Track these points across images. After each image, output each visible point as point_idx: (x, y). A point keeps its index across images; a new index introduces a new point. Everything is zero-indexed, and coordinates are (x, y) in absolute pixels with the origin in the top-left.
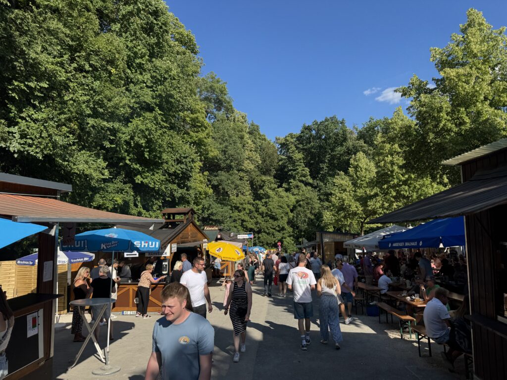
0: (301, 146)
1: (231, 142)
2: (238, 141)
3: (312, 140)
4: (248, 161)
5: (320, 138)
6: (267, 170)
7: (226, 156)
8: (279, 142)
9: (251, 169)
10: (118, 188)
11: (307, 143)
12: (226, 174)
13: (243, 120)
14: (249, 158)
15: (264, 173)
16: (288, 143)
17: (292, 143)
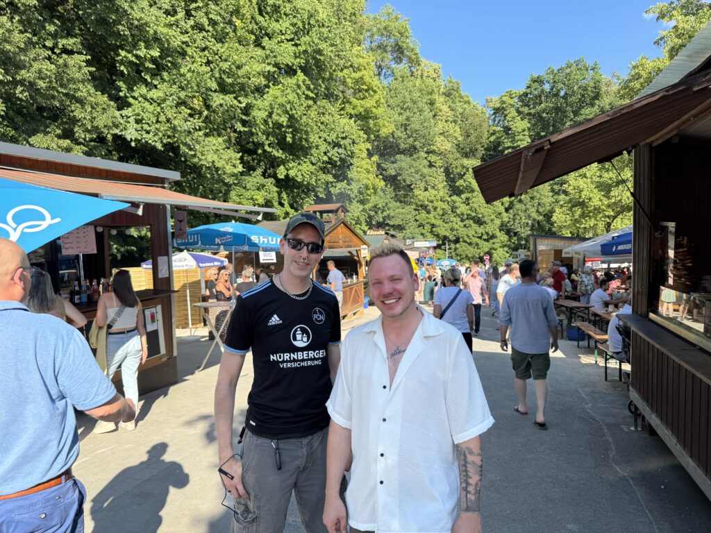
0: (526, 110)
1: (416, 110)
2: (426, 108)
3: (543, 98)
4: (442, 138)
5: (556, 95)
6: (471, 150)
7: (408, 132)
8: (491, 105)
9: (446, 150)
10: (257, 183)
11: (535, 104)
12: (408, 159)
13: (435, 75)
14: (444, 133)
15: (466, 155)
16: (504, 105)
17: (513, 106)
